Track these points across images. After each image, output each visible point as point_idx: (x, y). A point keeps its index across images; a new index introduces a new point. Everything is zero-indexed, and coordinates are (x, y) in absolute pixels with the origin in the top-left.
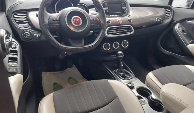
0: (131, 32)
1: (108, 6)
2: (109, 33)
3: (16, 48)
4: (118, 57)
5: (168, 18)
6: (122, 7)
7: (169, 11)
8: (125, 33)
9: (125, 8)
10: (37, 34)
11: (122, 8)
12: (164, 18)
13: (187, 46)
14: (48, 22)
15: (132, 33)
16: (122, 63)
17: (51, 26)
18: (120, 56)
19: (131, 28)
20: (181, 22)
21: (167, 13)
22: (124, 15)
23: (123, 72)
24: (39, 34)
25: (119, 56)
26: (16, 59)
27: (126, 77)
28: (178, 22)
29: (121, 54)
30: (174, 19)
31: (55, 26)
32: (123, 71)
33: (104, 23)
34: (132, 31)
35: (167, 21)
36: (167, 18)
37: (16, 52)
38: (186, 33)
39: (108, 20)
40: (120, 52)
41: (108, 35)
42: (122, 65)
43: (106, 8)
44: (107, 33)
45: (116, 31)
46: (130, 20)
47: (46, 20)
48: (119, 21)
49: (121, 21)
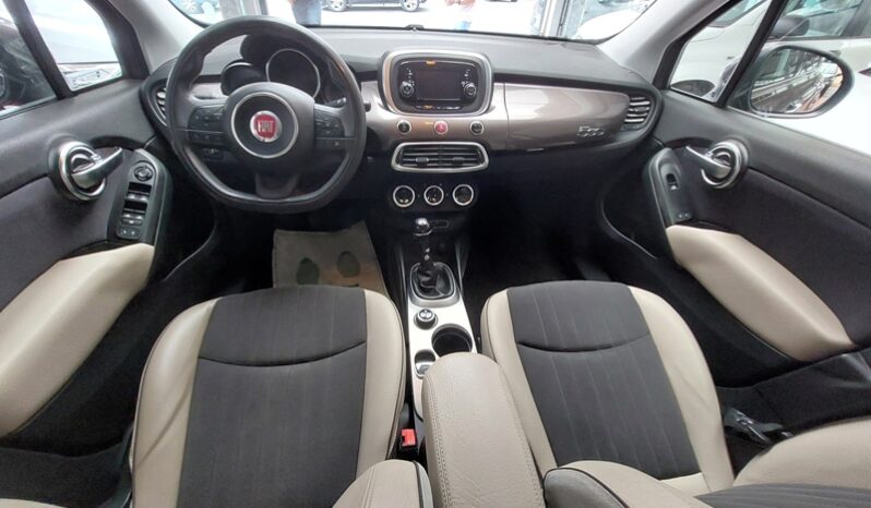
0: (477, 163)
1: (413, 78)
2: (404, 160)
3: (148, 178)
5: (638, 126)
6: (463, 83)
7: (647, 103)
8: (458, 164)
9: (471, 85)
11: (462, 88)
12: (616, 126)
13: (667, 226)
14: (186, 126)
15: (481, 166)
16: (428, 250)
17: (196, 136)
18: (420, 233)
19: (480, 151)
20: (673, 148)
21: (637, 110)
22: (464, 109)
23: (428, 275)
26: (143, 206)
27: (433, 290)
28: (665, 146)
29: (423, 227)
30: (657, 134)
32: (429, 272)
33: (353, 137)
34: (482, 161)
35: (630, 137)
36: (631, 127)
37: (146, 189)
38: (676, 185)
39: (402, 121)
40: (422, 222)
41: (399, 167)
42: (427, 257)
43: (405, 84)
44: (398, 162)
45: (429, 157)
46: (476, 128)
47: (184, 120)
48: (438, 127)
49: (444, 126)
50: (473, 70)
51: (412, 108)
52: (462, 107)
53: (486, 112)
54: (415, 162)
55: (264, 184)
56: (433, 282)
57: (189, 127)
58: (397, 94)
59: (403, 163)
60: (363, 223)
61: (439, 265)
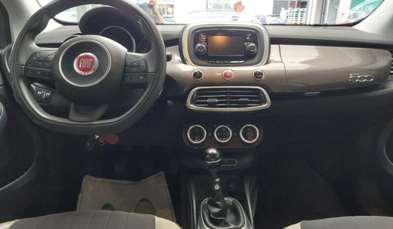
0: (260, 103)
1: (205, 41)
2: (197, 101)
4: (206, 163)
6: (246, 43)
8: (244, 104)
9: (253, 44)
10: (44, 91)
11: (244, 47)
14: (24, 64)
15: (264, 106)
16: (218, 180)
17: (30, 71)
18: (210, 161)
19: (263, 93)
22: (248, 62)
23: (217, 206)
24: (48, 93)
25: (208, 161)
27: (223, 222)
29: (213, 155)
31: (39, 73)
32: (218, 203)
33: (156, 73)
34: (265, 101)
39: (196, 71)
40: (212, 151)
41: (193, 107)
42: (217, 187)
43: (199, 45)
44: (192, 102)
45: (218, 98)
46: (258, 75)
47: (23, 60)
48: (225, 75)
49: (231, 74)
50: (254, 35)
51: (205, 62)
52: (245, 61)
53: (266, 64)
54: (206, 103)
55: (77, 111)
56: (223, 214)
57: (26, 65)
58: (193, 52)
59: (196, 104)
60: (162, 173)
61: (229, 200)
